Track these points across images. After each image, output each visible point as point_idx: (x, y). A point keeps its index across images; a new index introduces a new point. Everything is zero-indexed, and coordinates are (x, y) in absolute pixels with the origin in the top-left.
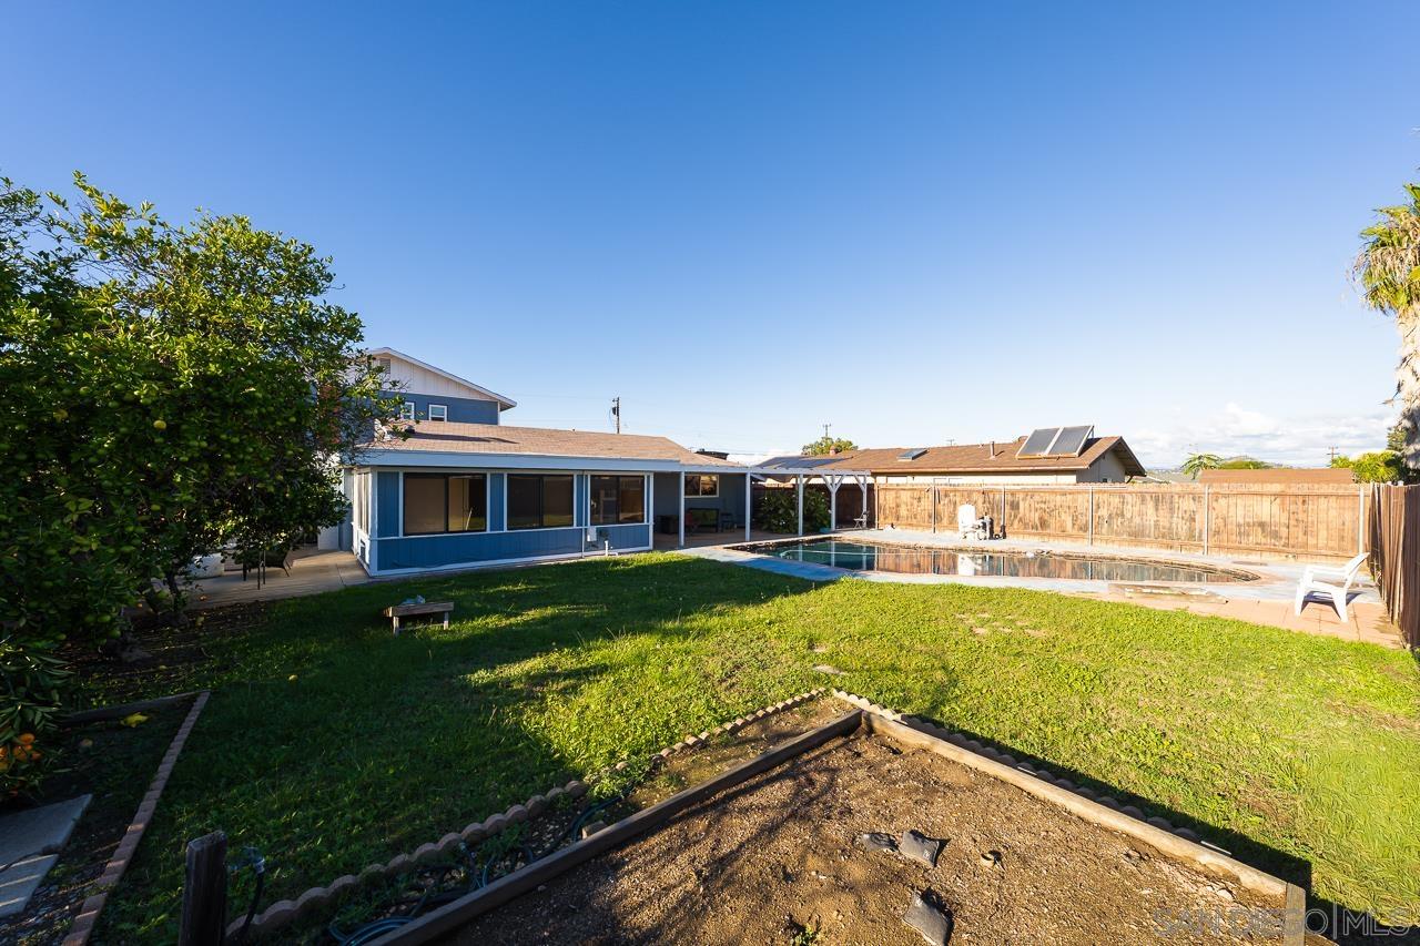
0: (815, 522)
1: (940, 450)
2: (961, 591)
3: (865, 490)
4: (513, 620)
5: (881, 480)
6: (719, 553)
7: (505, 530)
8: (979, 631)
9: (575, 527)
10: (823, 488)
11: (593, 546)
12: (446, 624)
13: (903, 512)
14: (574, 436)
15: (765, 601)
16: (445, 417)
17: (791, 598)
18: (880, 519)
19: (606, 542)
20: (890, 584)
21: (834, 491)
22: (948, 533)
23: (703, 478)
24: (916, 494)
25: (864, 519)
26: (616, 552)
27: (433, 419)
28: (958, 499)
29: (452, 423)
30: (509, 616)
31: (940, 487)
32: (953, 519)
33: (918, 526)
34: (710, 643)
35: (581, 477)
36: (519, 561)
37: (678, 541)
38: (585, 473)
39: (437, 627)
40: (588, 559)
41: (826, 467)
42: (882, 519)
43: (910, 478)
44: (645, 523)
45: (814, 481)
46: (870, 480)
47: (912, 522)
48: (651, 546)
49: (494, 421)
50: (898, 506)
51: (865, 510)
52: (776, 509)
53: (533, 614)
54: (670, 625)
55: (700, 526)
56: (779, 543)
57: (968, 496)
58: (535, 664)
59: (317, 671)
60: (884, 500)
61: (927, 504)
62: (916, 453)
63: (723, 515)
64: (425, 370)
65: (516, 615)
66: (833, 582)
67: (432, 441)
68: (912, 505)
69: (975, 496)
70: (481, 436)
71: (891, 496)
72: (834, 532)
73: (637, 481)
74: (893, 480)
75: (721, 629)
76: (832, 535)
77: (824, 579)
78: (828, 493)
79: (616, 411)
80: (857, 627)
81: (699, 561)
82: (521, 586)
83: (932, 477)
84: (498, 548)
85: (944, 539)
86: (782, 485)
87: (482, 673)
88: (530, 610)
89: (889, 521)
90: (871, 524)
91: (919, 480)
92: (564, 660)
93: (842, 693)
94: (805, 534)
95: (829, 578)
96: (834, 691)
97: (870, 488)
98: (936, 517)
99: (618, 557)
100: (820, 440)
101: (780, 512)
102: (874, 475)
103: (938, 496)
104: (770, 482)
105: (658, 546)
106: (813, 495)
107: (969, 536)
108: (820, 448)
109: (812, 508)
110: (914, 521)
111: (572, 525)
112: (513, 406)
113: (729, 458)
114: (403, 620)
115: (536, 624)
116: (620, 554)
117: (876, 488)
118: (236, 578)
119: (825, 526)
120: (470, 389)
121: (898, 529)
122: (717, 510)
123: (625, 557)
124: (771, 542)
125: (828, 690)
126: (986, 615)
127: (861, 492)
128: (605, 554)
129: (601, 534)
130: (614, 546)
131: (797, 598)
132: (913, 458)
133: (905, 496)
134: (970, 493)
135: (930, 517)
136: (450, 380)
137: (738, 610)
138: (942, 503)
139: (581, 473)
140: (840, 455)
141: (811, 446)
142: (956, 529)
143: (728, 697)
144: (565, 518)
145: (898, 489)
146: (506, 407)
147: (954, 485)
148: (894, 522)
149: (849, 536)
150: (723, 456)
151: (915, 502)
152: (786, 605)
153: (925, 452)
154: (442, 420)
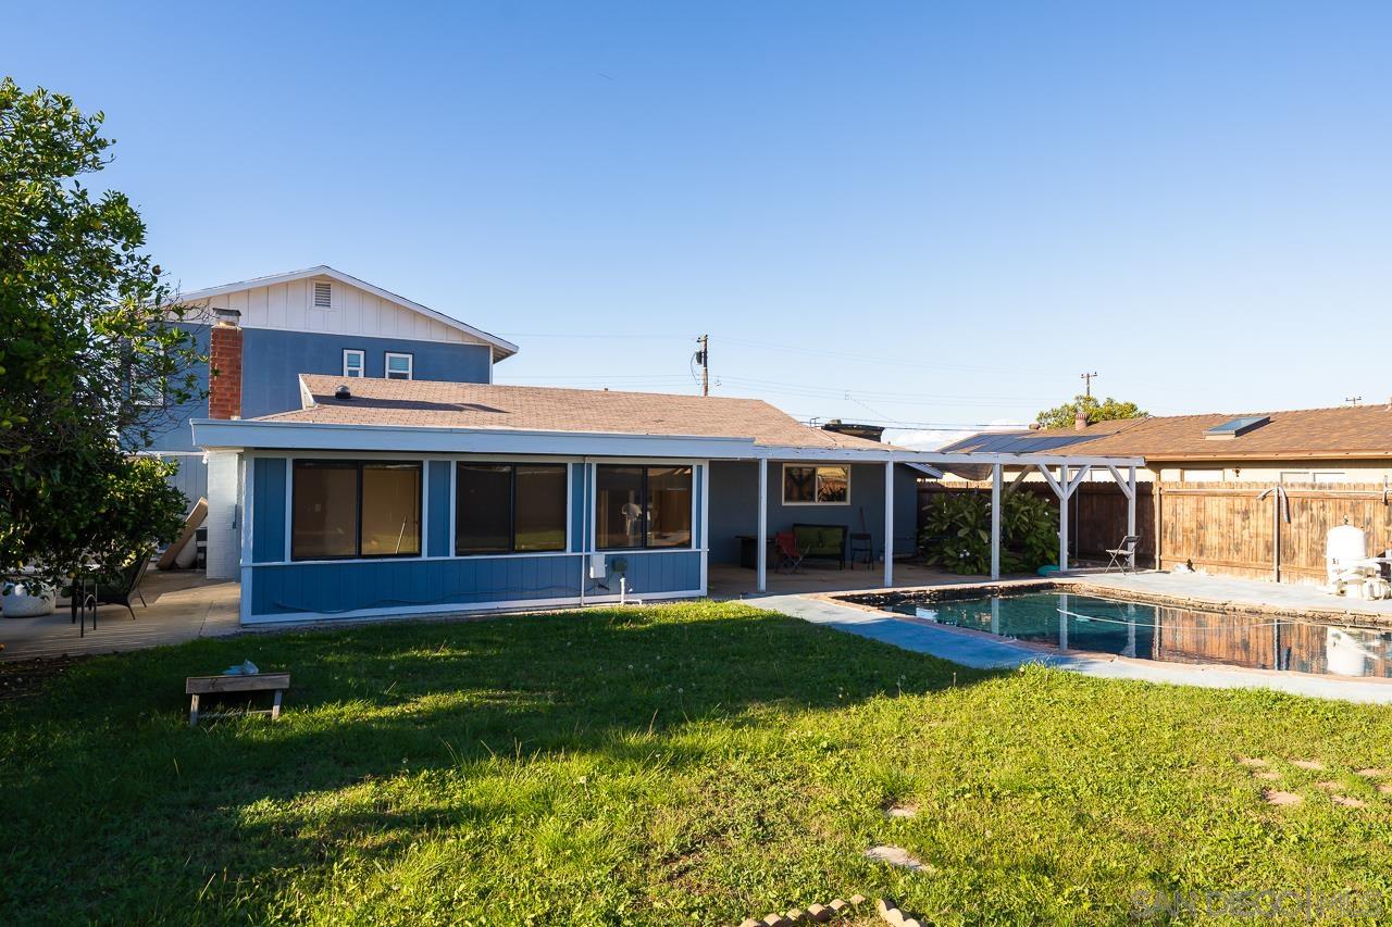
0: (1028, 553)
1: (1297, 416)
2: (1277, 706)
3: (1131, 494)
4: (386, 711)
5: (1171, 475)
6: (819, 607)
7: (452, 556)
8: (1283, 799)
9: (569, 552)
10: (1044, 490)
11: (600, 586)
12: (276, 710)
13: (1212, 538)
14: (606, 399)
15: (844, 704)
16: (410, 372)
17: (902, 699)
18: (1165, 552)
19: (623, 580)
20: (1122, 683)
21: (1064, 495)
22: (1308, 583)
23: (821, 471)
24: (1239, 504)
25: (1131, 550)
26: (639, 598)
27: (393, 376)
28: (1330, 515)
29: (419, 382)
30: (382, 702)
31: (1289, 491)
32: (1317, 556)
33: (1243, 567)
34: (687, 782)
35: (579, 468)
36: (475, 608)
37: (756, 583)
38: (587, 461)
39: (261, 715)
40: (593, 609)
41: (1061, 451)
42: (1168, 551)
43: (1229, 473)
44: (694, 548)
45: (1033, 477)
46: (1145, 475)
47: (1232, 557)
48: (703, 590)
49: (483, 377)
50: (1201, 526)
51: (1132, 532)
52: (953, 529)
53: (427, 702)
54: (633, 739)
55: (806, 557)
56: (945, 591)
57: (1351, 508)
58: (361, 795)
59: (37, 778)
60: (1173, 514)
61: (1263, 524)
62: (1245, 423)
63: (854, 536)
64: (381, 300)
65: (394, 703)
66: (1002, 673)
67: (373, 410)
68: (1231, 524)
69: (1367, 509)
70: (452, 401)
71: (1187, 507)
72: (1066, 575)
73: (679, 476)
74: (1193, 476)
75: (727, 752)
76: (1056, 581)
77: (989, 665)
78: (1056, 501)
79: (702, 357)
80: (1004, 771)
81: (775, 620)
82: (444, 653)
83: (1279, 471)
84: (439, 585)
85: (1296, 595)
86: (974, 484)
87: (264, 804)
88: (425, 694)
89: (1185, 555)
90: (1145, 560)
91: (1248, 474)
92: (410, 792)
93: (895, 911)
94: (1004, 575)
95: (1005, 664)
96: (881, 905)
97: (1144, 491)
98: (1281, 550)
99: (642, 606)
100: (1072, 403)
101: (961, 534)
102: (1156, 466)
103: (1284, 509)
104: (949, 480)
105: (717, 591)
106: (1026, 504)
107: (1351, 590)
108: (1064, 416)
109: (1023, 529)
110: (1236, 559)
111: (564, 550)
112: (512, 353)
113: (884, 437)
114: (208, 700)
115: (416, 722)
116: (646, 601)
117: (1155, 491)
118: (60, 619)
119: (1050, 562)
120: (448, 327)
121: (1201, 572)
122: (845, 529)
123: (655, 607)
124: (928, 589)
125: (868, 902)
126: (1315, 765)
127: (1126, 500)
128: (617, 601)
129: (614, 566)
130: (635, 587)
131: (912, 702)
132: (1239, 433)
133: (1216, 508)
134: (1356, 503)
135: (1269, 549)
136: (416, 314)
137: (782, 718)
138: (1294, 521)
139: (580, 461)
140: (1095, 430)
141: (1055, 414)
142: (1323, 576)
143: (662, 896)
144: (550, 537)
145: (1202, 493)
146: (502, 354)
147: (1321, 487)
148: (1194, 558)
149: (1093, 583)
150: (873, 433)
151: (1238, 520)
152: (884, 714)
153: (1266, 421)
154: (404, 377)
